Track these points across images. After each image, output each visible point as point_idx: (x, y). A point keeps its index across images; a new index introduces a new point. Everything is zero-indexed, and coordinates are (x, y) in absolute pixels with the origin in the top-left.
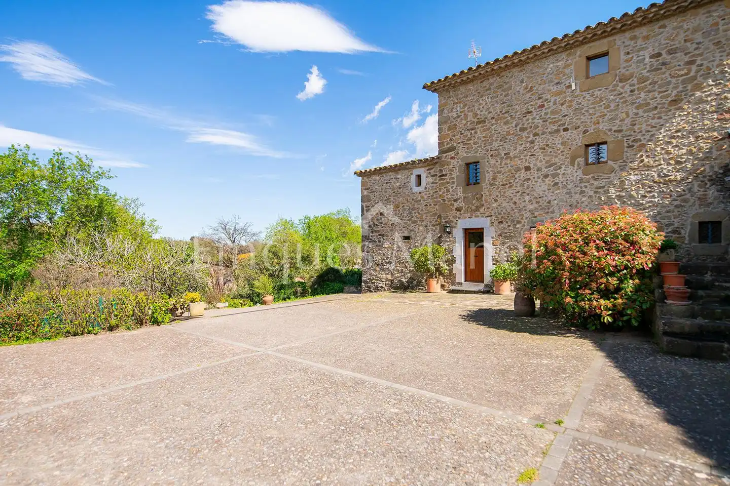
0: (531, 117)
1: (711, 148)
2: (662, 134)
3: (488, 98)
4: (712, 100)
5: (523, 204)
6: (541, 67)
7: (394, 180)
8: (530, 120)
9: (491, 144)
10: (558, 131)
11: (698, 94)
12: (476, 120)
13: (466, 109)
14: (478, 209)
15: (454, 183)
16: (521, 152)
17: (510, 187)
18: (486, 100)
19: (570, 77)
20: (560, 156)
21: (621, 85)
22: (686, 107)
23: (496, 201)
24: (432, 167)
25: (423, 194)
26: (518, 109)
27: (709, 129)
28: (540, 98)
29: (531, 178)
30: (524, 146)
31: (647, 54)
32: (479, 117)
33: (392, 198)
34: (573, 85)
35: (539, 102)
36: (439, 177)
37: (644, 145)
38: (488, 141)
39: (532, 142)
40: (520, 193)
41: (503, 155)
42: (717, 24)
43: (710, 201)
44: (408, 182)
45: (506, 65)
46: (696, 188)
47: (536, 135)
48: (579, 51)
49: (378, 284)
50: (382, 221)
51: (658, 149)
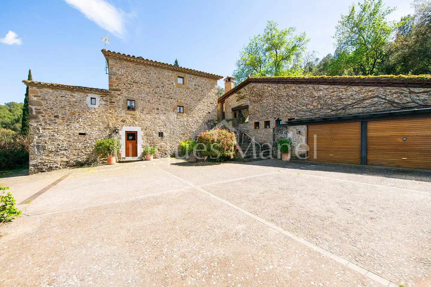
0: (159, 89)
1: (206, 115)
2: (197, 108)
3: (140, 73)
6: (163, 72)
7: (70, 96)
9: (141, 94)
10: (169, 98)
11: (203, 100)
12: (133, 81)
13: (127, 73)
14: (134, 122)
15: (120, 107)
16: (155, 102)
17: (150, 115)
19: (173, 80)
20: (170, 107)
22: (201, 102)
23: (144, 120)
24: (104, 96)
25: (97, 110)
26: (154, 84)
27: (205, 110)
28: (163, 83)
29: (159, 113)
30: (156, 100)
31: (193, 84)
32: (134, 79)
33: (68, 108)
34: (174, 84)
35: (162, 85)
36: (109, 102)
37: (192, 110)
39: (160, 99)
40: (154, 119)
41: (147, 101)
42: (207, 83)
44: (84, 100)
45: (148, 63)
46: (203, 125)
47: (161, 97)
48: (176, 73)
49: (51, 165)
50: (56, 121)
51: (196, 112)
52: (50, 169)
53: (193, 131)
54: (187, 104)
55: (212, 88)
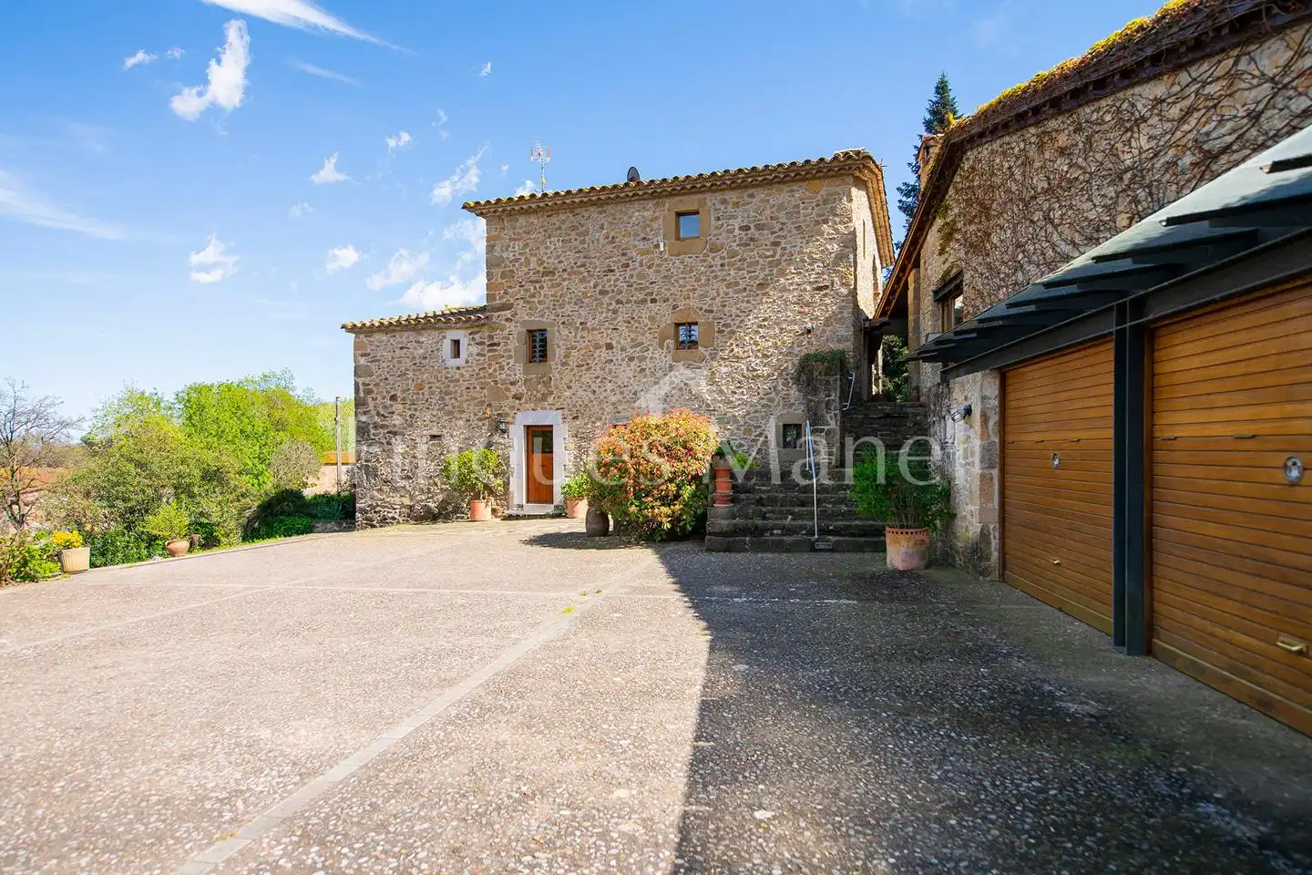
0: (613, 278)
1: (793, 343)
2: (751, 321)
3: (558, 241)
4: (794, 289)
5: (605, 394)
6: (625, 214)
7: (415, 344)
8: (612, 282)
9: (562, 306)
10: (644, 301)
11: (782, 280)
12: (541, 269)
13: (527, 250)
14: (544, 398)
15: (510, 357)
16: (602, 323)
17: (587, 369)
18: (555, 243)
19: (657, 235)
20: (647, 335)
21: (712, 255)
22: (771, 293)
23: (569, 387)
24: (476, 329)
25: (463, 371)
26: (598, 263)
27: (792, 321)
28: (624, 254)
29: (614, 359)
30: (604, 315)
31: (736, 223)
32: (545, 264)
33: (410, 374)
34: (662, 244)
35: (623, 259)
36: (489, 346)
37: (733, 332)
38: (558, 302)
39: (615, 312)
40: (600, 379)
41: (578, 325)
42: (798, 206)
43: (792, 401)
44: (438, 350)
45: (582, 201)
46: (780, 387)
47: (619, 302)
48: (668, 203)
49: (386, 513)
50: (394, 409)
51: (747, 338)
52: (384, 522)
53: (734, 416)
54: (712, 311)
55: (825, 221)
